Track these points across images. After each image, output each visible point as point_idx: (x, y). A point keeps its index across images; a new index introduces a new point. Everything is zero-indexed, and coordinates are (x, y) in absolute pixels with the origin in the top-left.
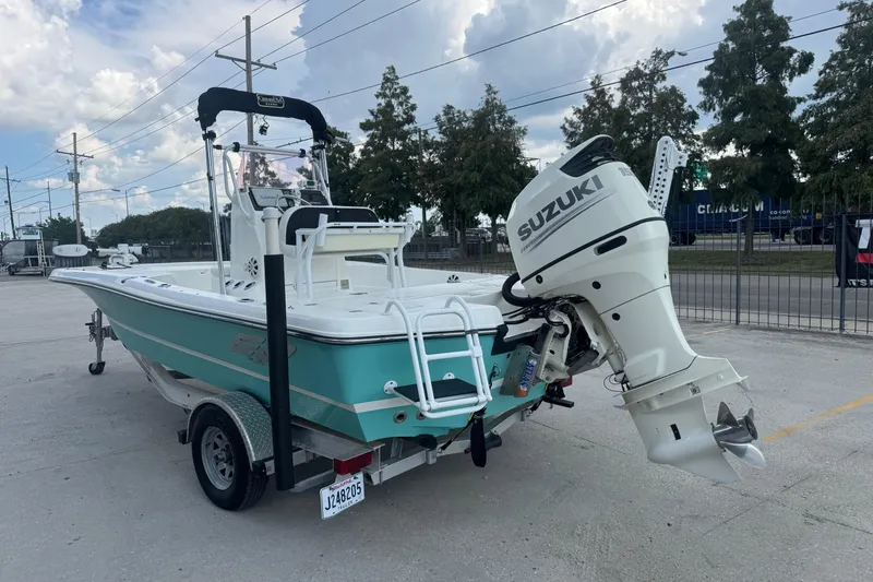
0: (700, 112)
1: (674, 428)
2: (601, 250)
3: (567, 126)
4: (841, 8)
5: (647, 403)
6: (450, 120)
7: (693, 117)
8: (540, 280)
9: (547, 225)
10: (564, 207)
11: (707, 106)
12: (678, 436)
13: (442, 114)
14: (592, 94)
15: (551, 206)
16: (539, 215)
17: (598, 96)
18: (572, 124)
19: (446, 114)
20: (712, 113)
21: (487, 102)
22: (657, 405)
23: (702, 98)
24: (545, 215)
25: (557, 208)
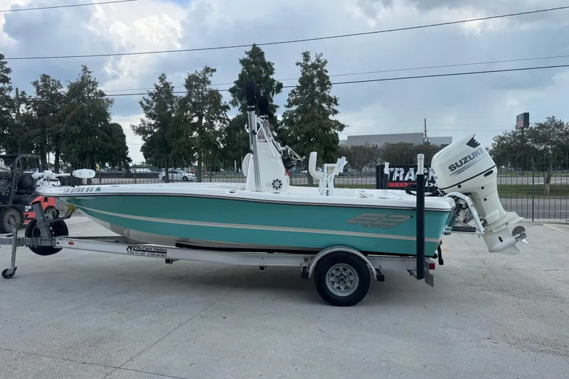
0: (230, 106)
1: (500, 238)
2: (486, 175)
3: (144, 102)
4: (297, 64)
5: (491, 231)
6: (46, 86)
7: (226, 108)
8: (460, 186)
9: (464, 165)
10: (471, 159)
11: (234, 103)
12: (501, 241)
13: (39, 80)
14: (159, 84)
15: (466, 158)
16: (460, 161)
17: (164, 87)
18: (148, 102)
19: (43, 80)
20: (237, 108)
21: (83, 78)
22: (494, 231)
23: (232, 98)
24: (463, 161)
25: (468, 159)
